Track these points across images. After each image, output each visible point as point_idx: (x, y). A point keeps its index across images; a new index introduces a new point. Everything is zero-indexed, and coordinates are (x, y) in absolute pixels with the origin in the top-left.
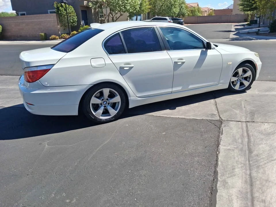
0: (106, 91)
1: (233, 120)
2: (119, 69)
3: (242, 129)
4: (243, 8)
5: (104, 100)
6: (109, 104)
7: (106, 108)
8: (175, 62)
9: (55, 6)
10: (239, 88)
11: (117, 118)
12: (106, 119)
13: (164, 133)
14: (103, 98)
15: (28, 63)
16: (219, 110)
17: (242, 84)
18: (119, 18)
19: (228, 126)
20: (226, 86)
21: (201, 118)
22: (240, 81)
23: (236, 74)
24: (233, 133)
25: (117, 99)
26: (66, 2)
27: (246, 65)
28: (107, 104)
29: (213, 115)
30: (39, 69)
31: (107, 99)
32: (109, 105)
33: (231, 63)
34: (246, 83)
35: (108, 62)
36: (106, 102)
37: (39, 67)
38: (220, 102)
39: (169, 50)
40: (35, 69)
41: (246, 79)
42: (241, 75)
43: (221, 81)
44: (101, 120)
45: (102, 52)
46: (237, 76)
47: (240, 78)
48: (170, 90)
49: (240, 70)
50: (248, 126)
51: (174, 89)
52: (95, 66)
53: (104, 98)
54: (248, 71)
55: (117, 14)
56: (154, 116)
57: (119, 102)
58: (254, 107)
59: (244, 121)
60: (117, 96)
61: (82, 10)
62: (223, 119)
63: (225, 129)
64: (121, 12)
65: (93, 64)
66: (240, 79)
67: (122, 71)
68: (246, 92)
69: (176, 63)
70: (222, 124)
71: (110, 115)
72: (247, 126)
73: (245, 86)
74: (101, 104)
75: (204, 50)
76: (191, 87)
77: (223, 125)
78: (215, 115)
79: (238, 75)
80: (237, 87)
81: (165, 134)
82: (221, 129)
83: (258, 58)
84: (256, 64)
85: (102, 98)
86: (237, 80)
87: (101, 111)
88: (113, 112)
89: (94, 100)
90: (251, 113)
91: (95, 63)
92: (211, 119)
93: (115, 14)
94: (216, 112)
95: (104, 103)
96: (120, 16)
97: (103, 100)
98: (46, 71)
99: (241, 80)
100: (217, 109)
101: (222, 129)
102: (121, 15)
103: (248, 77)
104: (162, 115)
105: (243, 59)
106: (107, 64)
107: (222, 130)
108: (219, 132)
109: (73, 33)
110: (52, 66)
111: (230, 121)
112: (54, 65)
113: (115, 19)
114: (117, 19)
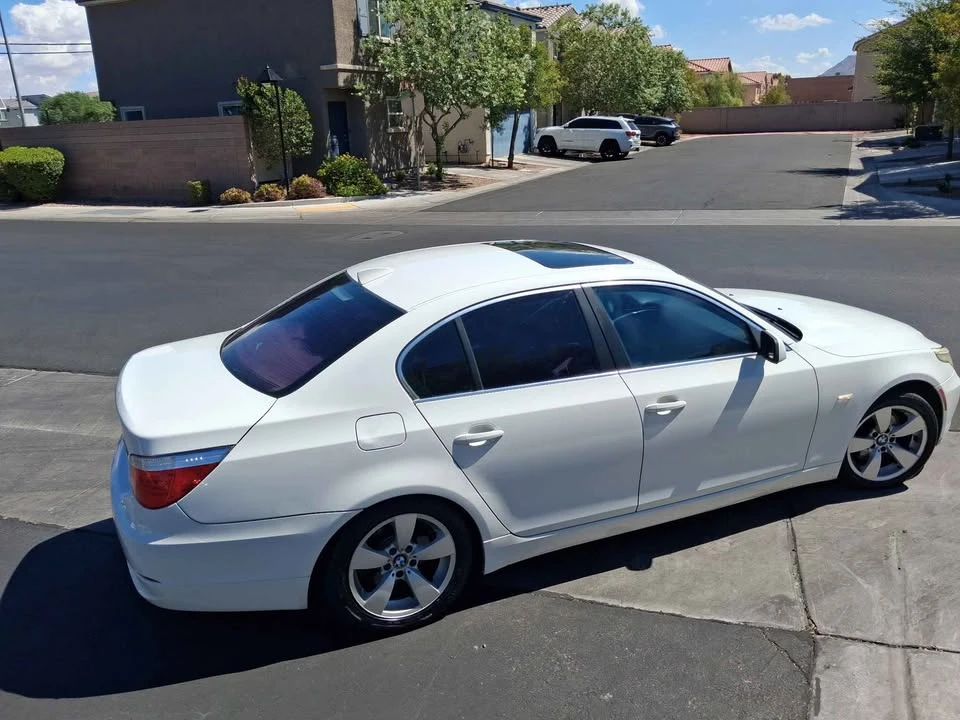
0: (406, 524)
1: (858, 635)
2: (450, 446)
3: (892, 682)
4: (892, 92)
5: (398, 553)
6: (413, 563)
7: (403, 578)
8: (648, 412)
9: (241, 91)
10: (880, 475)
11: (439, 611)
12: (402, 621)
13: (608, 696)
14: (392, 546)
16: (806, 582)
17: (888, 460)
18: (455, 124)
19: (837, 668)
20: (832, 473)
21: (741, 621)
22: (883, 449)
23: (867, 429)
24: (859, 704)
25: (444, 547)
26: (279, 79)
27: (906, 399)
28: (408, 565)
29: (784, 601)
30: (179, 464)
31: (409, 549)
32: (416, 567)
33: (848, 396)
34: (906, 459)
35: (415, 424)
36: (402, 559)
37: (177, 457)
38: (808, 536)
39: (627, 366)
40: (167, 465)
41: (904, 443)
42: (888, 431)
43: (813, 459)
44: (386, 622)
45: (396, 391)
46: (871, 435)
47: (883, 441)
48: (631, 503)
49: (884, 416)
50: (913, 672)
51: (646, 499)
52: (368, 445)
53: (397, 547)
54: (913, 417)
55: (448, 112)
56: (570, 599)
57: (448, 558)
58: (934, 572)
59: (898, 641)
60: (443, 535)
61: (331, 100)
62: (822, 628)
63: (828, 683)
64: (463, 107)
65: (366, 438)
66: (884, 444)
67: (463, 454)
68: (906, 488)
69: (650, 413)
70: (815, 656)
71: (415, 604)
72: (910, 670)
73: (900, 467)
74: (387, 567)
75: (753, 356)
76: (705, 486)
77: (821, 661)
78: (790, 603)
79: (874, 431)
80: (872, 472)
81: (612, 702)
82: (814, 683)
83: (949, 367)
84: (941, 390)
85: (388, 546)
86: (873, 446)
87: (385, 591)
88: (428, 593)
89: (364, 558)
90: (923, 599)
91: (370, 434)
92: (775, 624)
93: (441, 113)
94: (793, 594)
95: (398, 562)
96: (459, 120)
97: (393, 551)
98: (203, 471)
99: (888, 445)
100: (799, 570)
101: (818, 680)
102: (463, 116)
103: (911, 436)
104: (603, 595)
105: (892, 379)
106: (411, 433)
107: (818, 690)
108: (807, 697)
109: (298, 183)
110: (224, 452)
111: (846, 642)
112: (229, 448)
113: (441, 131)
114: (448, 131)
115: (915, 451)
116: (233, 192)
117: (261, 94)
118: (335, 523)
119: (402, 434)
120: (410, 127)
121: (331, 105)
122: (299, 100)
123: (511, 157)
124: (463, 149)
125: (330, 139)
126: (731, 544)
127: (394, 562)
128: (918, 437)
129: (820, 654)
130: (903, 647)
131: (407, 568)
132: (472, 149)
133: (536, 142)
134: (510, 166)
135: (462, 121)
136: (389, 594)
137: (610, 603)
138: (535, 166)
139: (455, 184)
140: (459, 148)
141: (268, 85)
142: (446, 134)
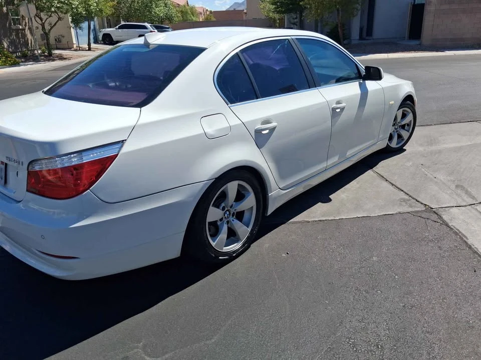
1: (448, 205)
2: (253, 134)
5: (226, 209)
6: (233, 214)
7: (230, 225)
8: (333, 110)
10: (397, 144)
14: (224, 204)
15: (52, 146)
17: (400, 137)
19: (455, 218)
21: (396, 212)
22: (398, 131)
25: (250, 201)
27: (407, 104)
28: (231, 216)
29: (405, 201)
30: (87, 158)
31: (231, 206)
32: (234, 217)
33: (393, 102)
35: (234, 122)
36: (228, 213)
40: (75, 161)
41: (403, 127)
42: (399, 122)
43: (381, 136)
47: (396, 127)
49: (400, 114)
52: (211, 135)
54: (409, 113)
55: (50, 16)
57: (252, 208)
58: (449, 176)
59: (465, 203)
60: (249, 194)
62: (431, 206)
64: (60, 14)
65: (210, 131)
68: (405, 150)
70: (440, 216)
71: (239, 240)
73: (403, 139)
74: (222, 219)
75: (361, 81)
77: (446, 219)
80: (394, 143)
82: (453, 227)
84: (415, 100)
86: (394, 131)
87: (223, 235)
88: (244, 231)
90: (457, 186)
91: (210, 128)
92: (412, 210)
93: (47, 17)
96: (58, 21)
97: (224, 208)
98: (105, 163)
99: (399, 129)
100: (397, 187)
102: (60, 19)
103: (406, 124)
104: (322, 217)
106: (232, 126)
107: (458, 230)
108: (456, 234)
110: (120, 144)
111: (447, 209)
112: (122, 142)
113: (47, 27)
114: (52, 28)
115: (408, 131)
119: (228, 127)
120: (25, 25)
123: (89, 44)
124: (58, 40)
126: (357, 183)
127: (225, 215)
128: (408, 125)
129: (442, 216)
130: (469, 205)
131: (231, 218)
132: (64, 41)
133: (100, 38)
134: (90, 49)
136: (226, 236)
137: (330, 219)
139: (61, 58)
140: (56, 40)
142: (51, 29)
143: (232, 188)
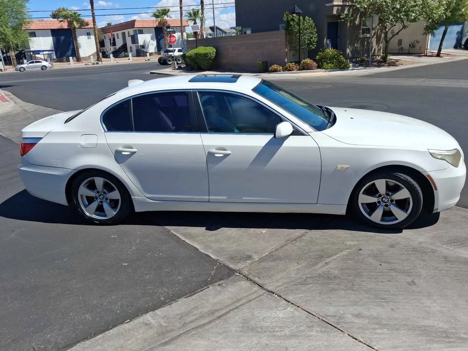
1: (256, 279)
2: (114, 152)
3: (238, 300)
5: (100, 193)
7: (101, 204)
9: (285, 19)
10: (381, 220)
14: (97, 190)
18: (399, 32)
19: (223, 286)
21: (217, 258)
22: (385, 206)
24: (207, 302)
25: (116, 195)
26: (301, 11)
28: (105, 199)
31: (104, 192)
32: (107, 201)
33: (345, 166)
34: (400, 214)
35: (102, 141)
39: (206, 131)
42: (388, 195)
46: (376, 195)
48: (205, 197)
49: (380, 184)
52: (83, 146)
54: (401, 188)
57: (119, 200)
58: (342, 270)
59: (270, 288)
60: (115, 189)
61: (329, 21)
63: (210, 290)
64: (405, 22)
66: (386, 202)
67: (119, 157)
69: (210, 155)
70: (223, 279)
71: (106, 216)
73: (396, 219)
74: (96, 198)
77: (220, 282)
78: (249, 259)
79: (379, 193)
80: (376, 217)
82: (205, 288)
84: (430, 176)
86: (379, 202)
89: (84, 191)
91: (83, 141)
92: (228, 264)
94: (258, 257)
95: (101, 197)
99: (388, 204)
100: (277, 249)
101: (209, 287)
103: (402, 200)
104: (182, 234)
106: (99, 144)
107: (202, 291)
108: (193, 291)
109: (303, 63)
110: (39, 140)
111: (246, 280)
112: (41, 138)
113: (389, 35)
114: (394, 36)
116: (275, 67)
117: (293, 20)
118: (69, 174)
119: (95, 144)
121: (329, 24)
122: (311, 22)
123: (440, 50)
124: (412, 46)
125: (326, 41)
127: (99, 197)
128: (407, 202)
129: (226, 280)
130: (268, 291)
131: (104, 201)
134: (438, 55)
135: (403, 30)
136: (94, 208)
138: (454, 55)
139: (393, 64)
140: (410, 46)
141: (295, 15)
142: (392, 37)
143: (99, 181)
